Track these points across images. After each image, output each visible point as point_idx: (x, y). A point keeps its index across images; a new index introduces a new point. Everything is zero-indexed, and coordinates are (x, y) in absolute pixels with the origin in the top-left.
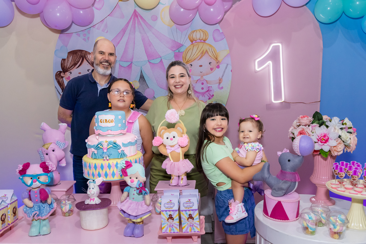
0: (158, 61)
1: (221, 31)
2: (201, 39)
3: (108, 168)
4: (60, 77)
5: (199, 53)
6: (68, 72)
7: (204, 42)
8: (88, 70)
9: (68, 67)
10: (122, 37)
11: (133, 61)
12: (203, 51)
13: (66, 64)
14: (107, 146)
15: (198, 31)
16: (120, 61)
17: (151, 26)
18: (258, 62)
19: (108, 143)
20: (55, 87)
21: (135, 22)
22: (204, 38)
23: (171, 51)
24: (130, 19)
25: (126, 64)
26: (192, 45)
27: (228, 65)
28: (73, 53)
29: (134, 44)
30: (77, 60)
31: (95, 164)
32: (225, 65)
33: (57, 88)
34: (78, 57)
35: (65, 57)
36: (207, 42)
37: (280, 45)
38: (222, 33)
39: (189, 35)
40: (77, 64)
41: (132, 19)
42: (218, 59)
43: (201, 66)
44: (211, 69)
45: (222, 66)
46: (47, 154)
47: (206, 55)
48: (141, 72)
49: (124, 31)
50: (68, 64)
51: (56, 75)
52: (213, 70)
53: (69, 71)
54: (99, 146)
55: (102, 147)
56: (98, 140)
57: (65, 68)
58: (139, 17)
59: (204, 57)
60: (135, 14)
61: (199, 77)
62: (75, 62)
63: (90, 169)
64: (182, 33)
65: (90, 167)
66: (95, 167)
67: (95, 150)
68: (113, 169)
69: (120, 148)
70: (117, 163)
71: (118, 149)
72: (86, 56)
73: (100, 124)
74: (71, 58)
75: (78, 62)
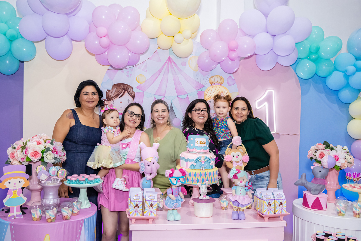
0: (185, 96)
1: (233, 78)
2: (218, 82)
5: (217, 93)
6: (111, 101)
7: (221, 85)
8: (128, 100)
9: (111, 97)
10: (158, 76)
11: (165, 96)
12: (219, 92)
13: (110, 94)
15: (216, 77)
16: (155, 95)
17: (181, 69)
18: (258, 102)
21: (169, 66)
22: (220, 82)
23: (195, 90)
24: (165, 63)
26: (212, 87)
28: (117, 85)
29: (167, 82)
30: (119, 92)
31: (195, 173)
34: (121, 89)
35: (110, 88)
37: (273, 91)
39: (209, 79)
40: (120, 94)
41: (167, 63)
46: (149, 166)
47: (222, 94)
48: (171, 104)
49: (160, 71)
50: (112, 94)
55: (201, 161)
56: (198, 156)
57: (109, 97)
58: (172, 62)
60: (169, 59)
63: (190, 177)
64: (204, 77)
65: (190, 175)
66: (195, 175)
67: (194, 163)
68: (208, 176)
69: (211, 162)
70: (210, 172)
71: (210, 163)
72: (128, 89)
73: (196, 144)
74: (115, 89)
75: (121, 93)
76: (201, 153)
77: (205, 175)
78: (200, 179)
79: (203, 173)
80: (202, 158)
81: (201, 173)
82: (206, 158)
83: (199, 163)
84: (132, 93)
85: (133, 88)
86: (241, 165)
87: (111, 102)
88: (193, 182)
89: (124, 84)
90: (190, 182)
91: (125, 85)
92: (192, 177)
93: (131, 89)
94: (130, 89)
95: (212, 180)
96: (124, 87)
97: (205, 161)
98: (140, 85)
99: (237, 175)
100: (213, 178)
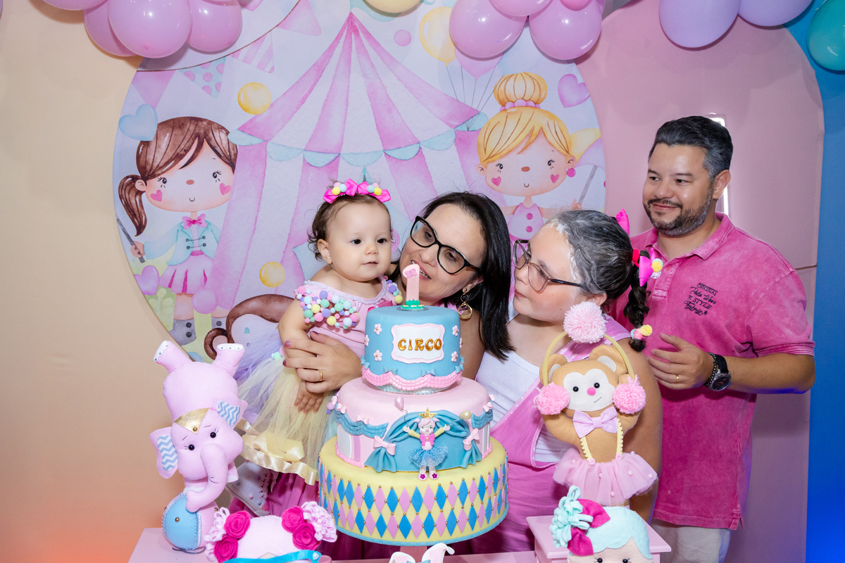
0: (410, 152)
1: (580, 80)
2: (526, 98)
3: (436, 502)
4: (133, 193)
5: (523, 136)
6: (156, 179)
7: (536, 107)
8: (214, 174)
9: (155, 165)
10: (314, 85)
11: (341, 153)
12: (532, 130)
13: (150, 157)
14: (431, 430)
15: (519, 78)
16: (305, 150)
17: (392, 59)
19: (436, 420)
20: (118, 220)
21: (351, 47)
22: (535, 97)
23: (446, 128)
24: (336, 39)
25: (322, 160)
26: (504, 114)
27: (596, 167)
28: (174, 125)
29: (347, 105)
30: (182, 146)
31: (392, 489)
32: (590, 168)
33: (121, 225)
34: (188, 137)
35: (150, 137)
36: (542, 105)
38: (584, 84)
39: (496, 87)
40: (184, 156)
41: (343, 37)
42: (572, 153)
43: (526, 169)
44: (554, 178)
45: (582, 171)
46: (191, 448)
47: (541, 140)
49: (319, 68)
50: (157, 156)
51: (122, 187)
52: (558, 181)
53: (159, 175)
54: (405, 428)
55: (417, 435)
56: (402, 409)
57: (148, 168)
58: (363, 32)
59: (534, 146)
60: (352, 25)
61: (521, 200)
62: (178, 151)
63: (369, 506)
64: (476, 79)
65: (369, 499)
66: (392, 501)
67: (385, 444)
68: (453, 504)
69: (469, 434)
70: (464, 484)
71: (464, 438)
72: (211, 135)
73: (397, 354)
74: (167, 139)
75: (187, 151)
76: (423, 392)
77: (441, 497)
78: (417, 519)
79: (429, 490)
80: (423, 422)
81: (417, 493)
82: (442, 419)
83: (411, 445)
84: (227, 149)
85: (228, 133)
86: (610, 428)
87: (155, 183)
88: (382, 534)
89: (196, 120)
90: (371, 532)
91: (200, 123)
92: (380, 510)
93: (223, 135)
94: (220, 137)
95: (473, 518)
96: (197, 131)
97: (438, 433)
98: (251, 121)
99: (593, 535)
100: (477, 510)
